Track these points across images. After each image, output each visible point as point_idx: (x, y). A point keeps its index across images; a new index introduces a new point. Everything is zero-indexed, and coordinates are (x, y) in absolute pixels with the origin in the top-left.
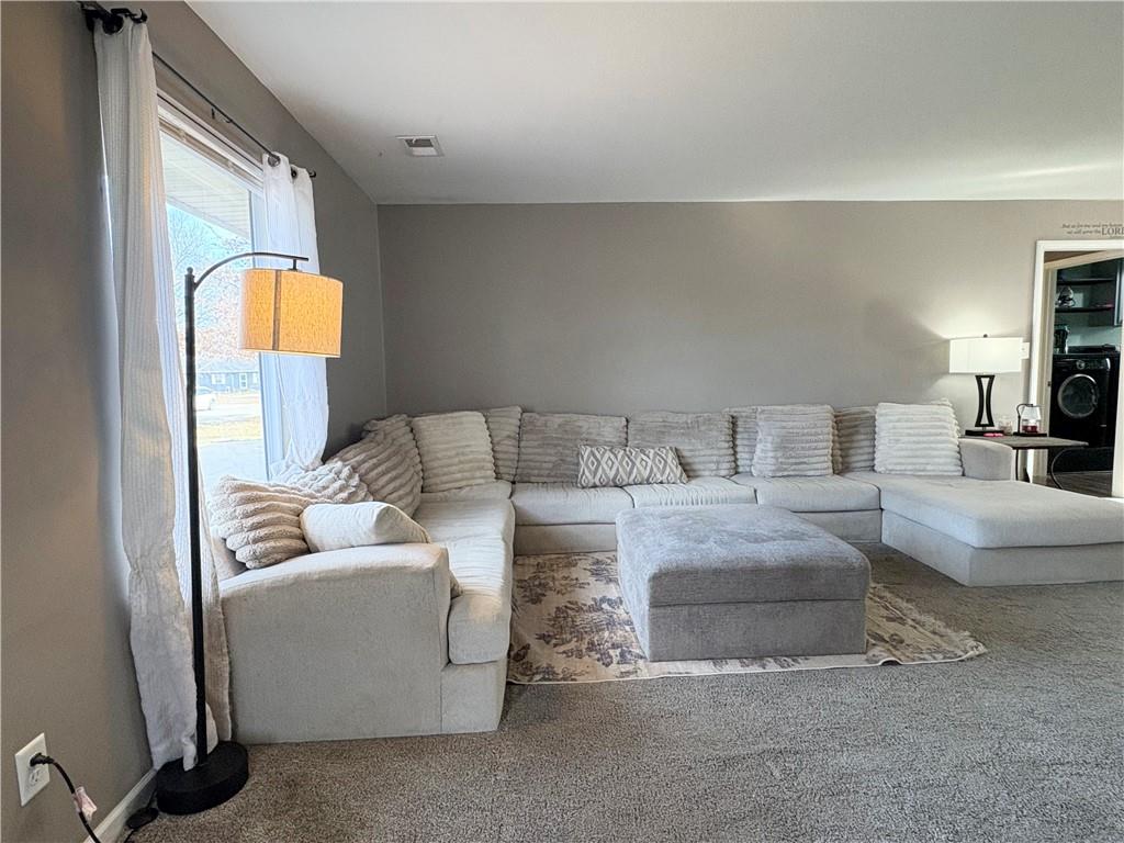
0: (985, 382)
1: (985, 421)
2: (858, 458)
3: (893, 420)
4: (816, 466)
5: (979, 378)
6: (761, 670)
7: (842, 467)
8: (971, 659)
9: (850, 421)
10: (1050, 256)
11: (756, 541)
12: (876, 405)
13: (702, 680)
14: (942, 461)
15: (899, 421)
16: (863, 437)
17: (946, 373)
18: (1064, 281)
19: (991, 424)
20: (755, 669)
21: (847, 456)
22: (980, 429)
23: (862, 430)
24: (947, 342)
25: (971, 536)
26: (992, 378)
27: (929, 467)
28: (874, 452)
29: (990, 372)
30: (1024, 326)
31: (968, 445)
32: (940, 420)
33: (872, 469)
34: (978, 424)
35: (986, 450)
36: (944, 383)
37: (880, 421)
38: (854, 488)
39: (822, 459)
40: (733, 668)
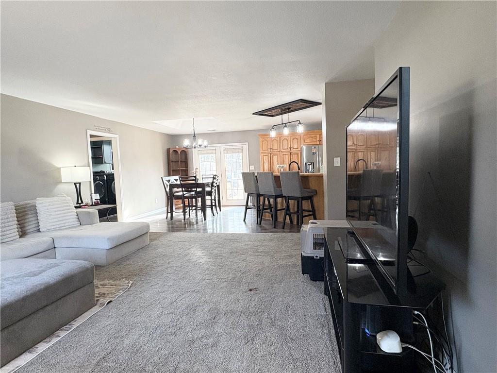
0: (78, 185)
1: (80, 202)
2: (30, 227)
3: (43, 205)
4: (10, 236)
5: (75, 184)
6: (59, 338)
7: (23, 234)
9: (22, 208)
12: (36, 199)
13: (31, 363)
14: (71, 220)
15: (49, 205)
16: (32, 216)
17: (60, 182)
19: (82, 202)
20: (55, 340)
21: (24, 227)
22: (78, 205)
23: (29, 212)
24: (59, 169)
26: (80, 183)
27: (66, 225)
28: (38, 223)
30: (87, 162)
31: (80, 212)
32: (68, 203)
33: (39, 231)
34: (78, 203)
35: (89, 212)
36: (60, 187)
37: (39, 208)
38: (32, 242)
39: (14, 231)
40: (42, 347)
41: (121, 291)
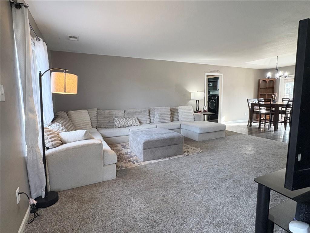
0: (197, 101)
1: (198, 110)
2: (175, 118)
3: (182, 110)
4: (167, 120)
5: (196, 100)
6: (165, 160)
7: (172, 120)
8: (200, 153)
9: (173, 110)
10: (208, 76)
11: (163, 134)
12: (178, 106)
13: (155, 163)
14: (191, 118)
15: (183, 110)
16: (176, 113)
17: (191, 100)
18: (210, 81)
19: (199, 110)
20: (164, 160)
21: (173, 118)
22: (197, 111)
23: (176, 112)
24: (190, 93)
25: (198, 131)
26: (199, 100)
27: (189, 119)
28: (178, 117)
29: (198, 100)
30: (204, 90)
31: (195, 114)
32: (190, 109)
33: (178, 120)
34: (196, 110)
35: (199, 115)
36: (190, 102)
37: (179, 110)
38: (175, 124)
39: (168, 118)
40: (160, 160)
41: (195, 153)
